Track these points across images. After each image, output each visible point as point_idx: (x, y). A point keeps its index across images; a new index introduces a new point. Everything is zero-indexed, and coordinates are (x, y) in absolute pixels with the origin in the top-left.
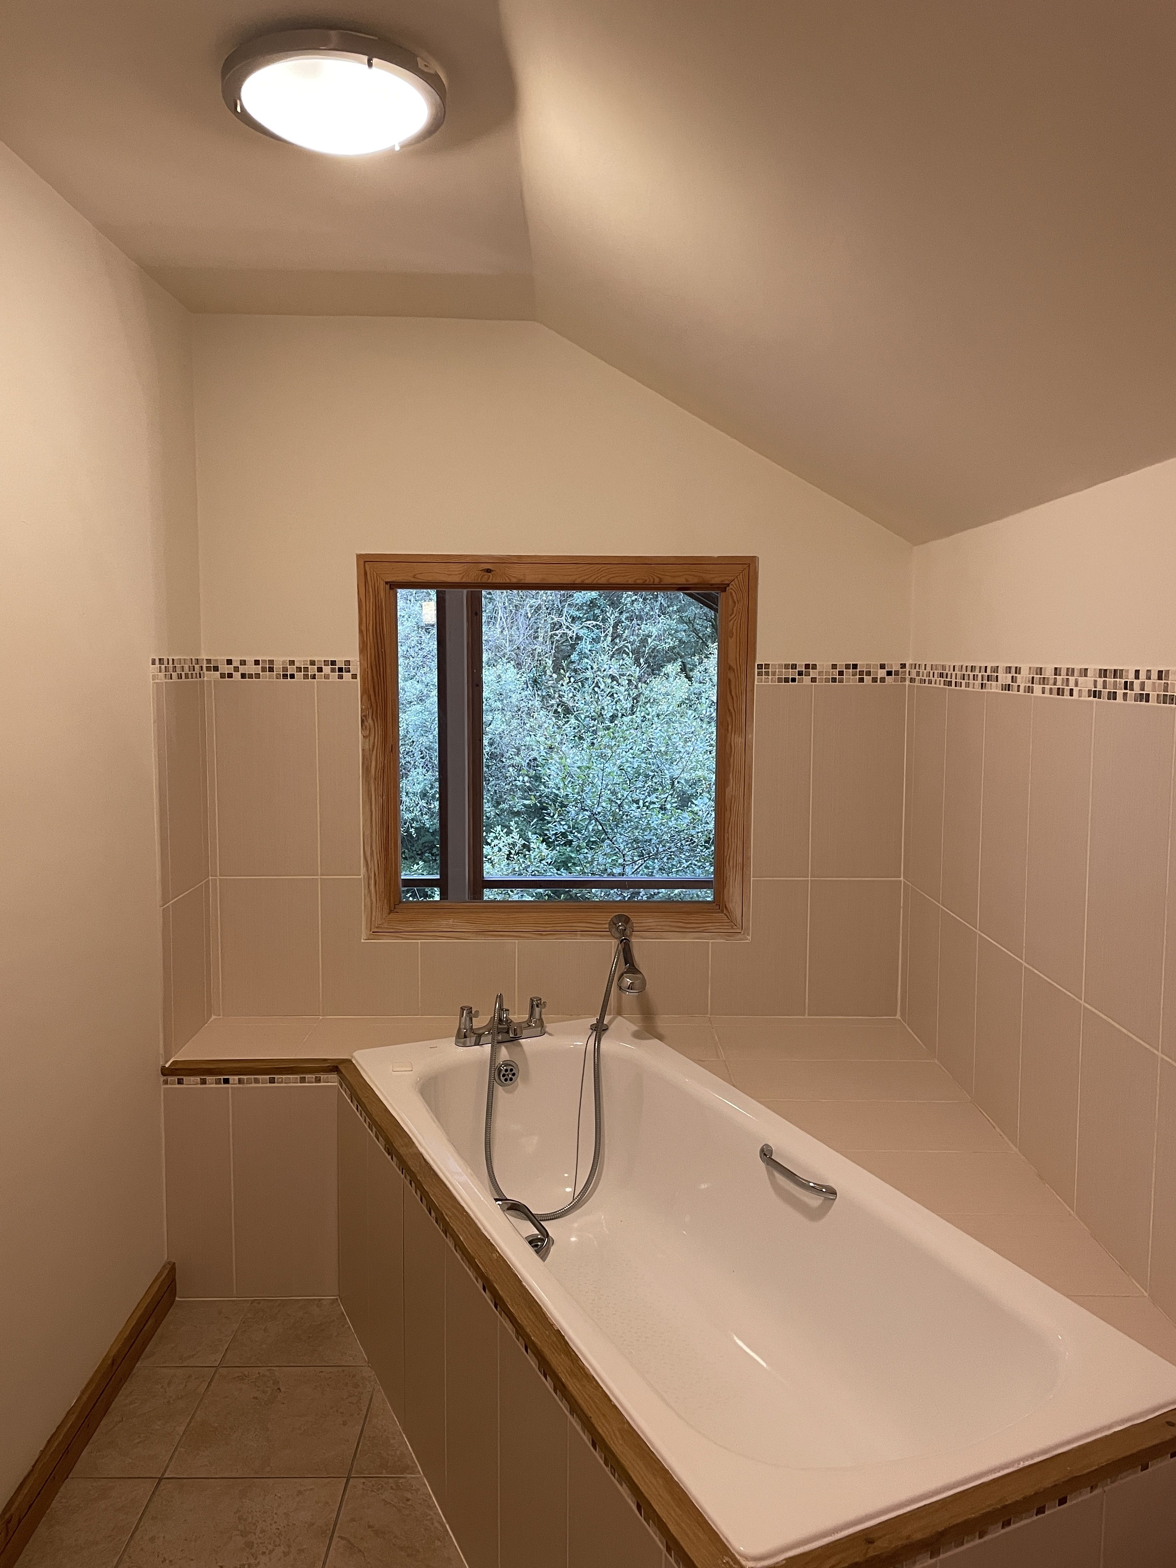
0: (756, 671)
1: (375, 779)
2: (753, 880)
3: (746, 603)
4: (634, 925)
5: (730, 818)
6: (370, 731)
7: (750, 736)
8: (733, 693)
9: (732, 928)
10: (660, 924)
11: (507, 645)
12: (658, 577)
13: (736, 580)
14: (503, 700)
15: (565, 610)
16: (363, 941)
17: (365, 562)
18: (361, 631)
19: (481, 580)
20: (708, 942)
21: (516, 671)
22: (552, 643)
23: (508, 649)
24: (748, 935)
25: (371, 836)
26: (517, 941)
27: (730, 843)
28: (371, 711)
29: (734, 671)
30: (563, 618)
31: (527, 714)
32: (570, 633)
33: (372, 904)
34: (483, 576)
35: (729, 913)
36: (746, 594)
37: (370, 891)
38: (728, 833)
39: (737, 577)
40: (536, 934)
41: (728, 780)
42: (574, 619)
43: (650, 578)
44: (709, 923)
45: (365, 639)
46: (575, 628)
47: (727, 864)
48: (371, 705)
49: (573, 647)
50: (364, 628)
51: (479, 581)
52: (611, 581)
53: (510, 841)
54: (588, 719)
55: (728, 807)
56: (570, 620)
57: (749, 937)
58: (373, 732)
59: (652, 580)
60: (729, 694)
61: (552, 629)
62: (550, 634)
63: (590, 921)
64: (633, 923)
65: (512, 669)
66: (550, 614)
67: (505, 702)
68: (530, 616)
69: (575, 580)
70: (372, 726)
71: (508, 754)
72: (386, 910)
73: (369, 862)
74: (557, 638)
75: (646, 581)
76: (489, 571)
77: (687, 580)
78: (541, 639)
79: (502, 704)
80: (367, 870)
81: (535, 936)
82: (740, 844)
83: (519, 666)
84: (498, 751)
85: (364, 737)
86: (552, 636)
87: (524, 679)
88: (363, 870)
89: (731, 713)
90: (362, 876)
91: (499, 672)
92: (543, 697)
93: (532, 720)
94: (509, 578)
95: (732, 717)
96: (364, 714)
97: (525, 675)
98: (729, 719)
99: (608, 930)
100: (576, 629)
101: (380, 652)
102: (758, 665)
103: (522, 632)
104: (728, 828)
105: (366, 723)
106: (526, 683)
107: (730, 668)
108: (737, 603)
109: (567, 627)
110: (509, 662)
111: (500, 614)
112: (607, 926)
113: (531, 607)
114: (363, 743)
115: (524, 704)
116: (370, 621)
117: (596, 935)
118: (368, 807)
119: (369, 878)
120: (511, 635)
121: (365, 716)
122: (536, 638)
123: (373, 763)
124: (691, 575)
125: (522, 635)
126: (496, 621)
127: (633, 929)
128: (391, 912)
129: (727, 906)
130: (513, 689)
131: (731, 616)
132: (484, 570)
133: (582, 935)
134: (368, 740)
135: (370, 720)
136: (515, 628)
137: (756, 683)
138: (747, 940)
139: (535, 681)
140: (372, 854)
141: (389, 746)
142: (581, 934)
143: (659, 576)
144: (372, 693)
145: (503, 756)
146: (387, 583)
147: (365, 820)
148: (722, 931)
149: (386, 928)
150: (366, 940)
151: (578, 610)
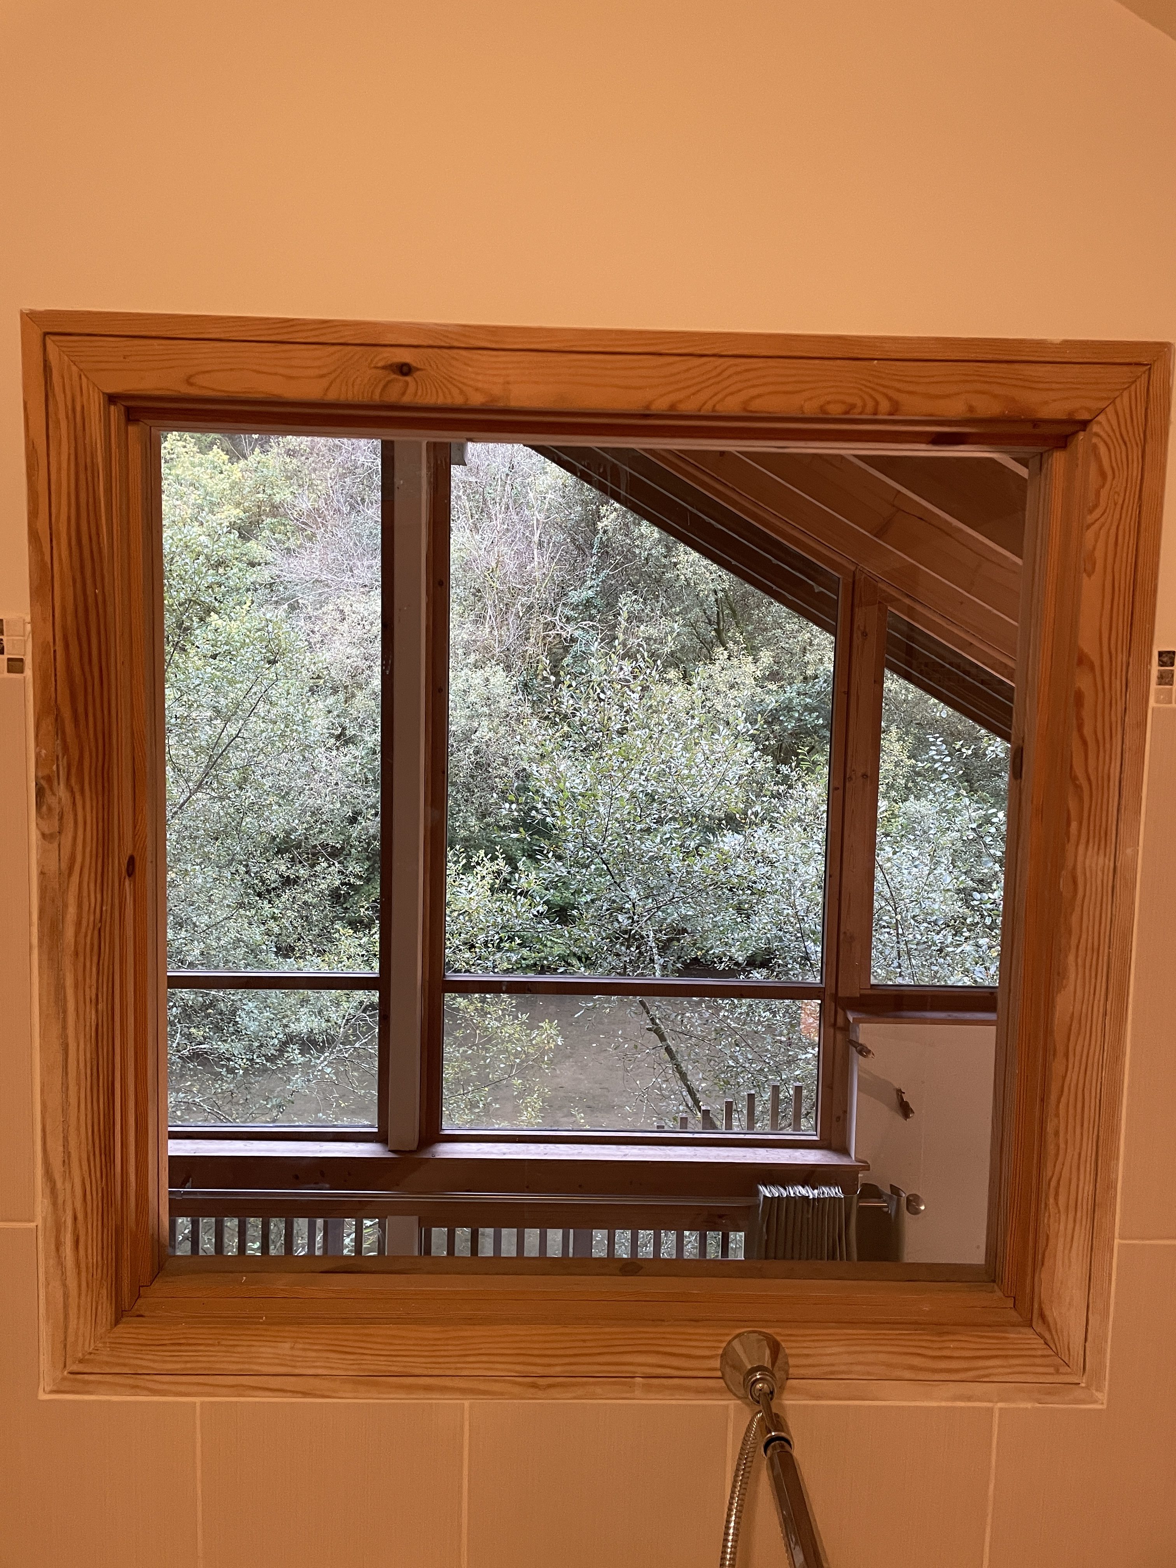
0: (1155, 669)
1: (76, 954)
2: (1120, 1245)
3: (1135, 471)
4: (791, 1361)
5: (1064, 1077)
6: (61, 818)
7: (1129, 851)
8: (1087, 730)
9: (1058, 1372)
10: (861, 1358)
11: (496, 645)
12: (890, 399)
13: (1110, 410)
14: (490, 705)
15: (559, 609)
16: (43, 1396)
17: (46, 334)
18: (34, 536)
19: (381, 395)
20: (990, 1411)
21: (505, 674)
22: (545, 644)
23: (498, 650)
24: (1099, 1389)
25: (64, 1112)
26: (467, 1403)
27: (1062, 1146)
28: (63, 763)
29: (1092, 668)
30: (557, 618)
31: (516, 720)
32: (564, 634)
33: (66, 1296)
34: (389, 382)
35: (1050, 1331)
36: (1136, 453)
37: (60, 1263)
38: (1057, 1115)
39: (1113, 402)
40: (515, 1383)
41: (1062, 974)
42: (568, 620)
43: (866, 397)
44: (996, 1357)
45: (47, 558)
46: (570, 628)
47: (1051, 1200)
48: (65, 748)
49: (566, 650)
50: (42, 524)
51: (377, 397)
52: (756, 405)
53: (495, 868)
54: (591, 732)
55: (1060, 1049)
56: (564, 620)
57: (1102, 1396)
58: (72, 825)
59: (870, 404)
60: (1075, 734)
61: (545, 630)
62: (542, 634)
63: (668, 1349)
64: (786, 1356)
65: (501, 672)
66: (542, 613)
67: (492, 707)
68: (521, 614)
69: (651, 403)
70: (68, 808)
71: (495, 764)
72: (106, 1312)
73: (59, 1185)
74: (550, 639)
75: (853, 406)
76: (404, 369)
77: (971, 409)
78: (532, 640)
79: (490, 709)
80: (55, 1204)
81: (516, 1390)
82: (1088, 1149)
83: (508, 668)
84: (484, 760)
85: (44, 835)
86: (544, 638)
87: (513, 683)
88: (41, 1205)
89: (1078, 788)
90: (39, 1221)
91: (488, 674)
92: (534, 702)
93: (521, 727)
94: (462, 392)
95: (1081, 800)
96: (46, 772)
97: (515, 678)
98: (1072, 804)
99: (719, 1374)
100: (570, 630)
101: (91, 600)
102: (1161, 654)
103: (512, 632)
104: (1059, 1102)
105: (51, 800)
106: (516, 687)
107: (1082, 660)
108: (1110, 477)
109: (562, 628)
110: (498, 664)
111: (490, 612)
112: (717, 1363)
113: (522, 605)
114: (44, 853)
115: (514, 710)
116: (59, 503)
117: (687, 1389)
118: (55, 1030)
119: (58, 1227)
120: (501, 635)
121: (49, 779)
122: (527, 639)
123: (72, 911)
124: (983, 393)
125: (512, 636)
126: (485, 620)
127: (788, 1374)
128: (120, 1315)
129: (1047, 1313)
130: (501, 694)
131: (1091, 512)
132: (391, 365)
133: (648, 1388)
134: (56, 845)
135: (62, 791)
136: (505, 628)
137: (1152, 703)
138: (1095, 1402)
139: (526, 685)
140: (66, 1162)
141: (118, 864)
142: (644, 1385)
143: (890, 393)
144: (67, 713)
145: (489, 765)
146: (112, 399)
147: (47, 1069)
148: (1030, 1378)
149: (107, 1363)
150: (53, 1392)
151: (573, 609)
